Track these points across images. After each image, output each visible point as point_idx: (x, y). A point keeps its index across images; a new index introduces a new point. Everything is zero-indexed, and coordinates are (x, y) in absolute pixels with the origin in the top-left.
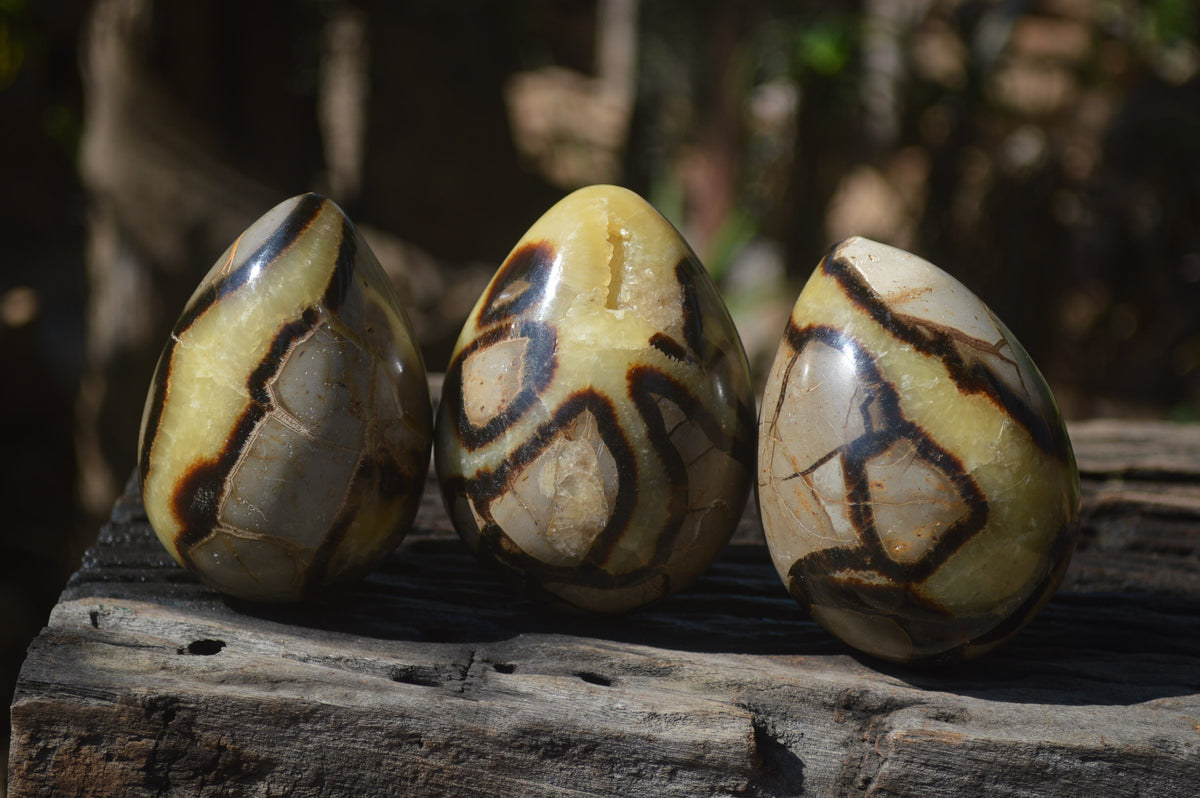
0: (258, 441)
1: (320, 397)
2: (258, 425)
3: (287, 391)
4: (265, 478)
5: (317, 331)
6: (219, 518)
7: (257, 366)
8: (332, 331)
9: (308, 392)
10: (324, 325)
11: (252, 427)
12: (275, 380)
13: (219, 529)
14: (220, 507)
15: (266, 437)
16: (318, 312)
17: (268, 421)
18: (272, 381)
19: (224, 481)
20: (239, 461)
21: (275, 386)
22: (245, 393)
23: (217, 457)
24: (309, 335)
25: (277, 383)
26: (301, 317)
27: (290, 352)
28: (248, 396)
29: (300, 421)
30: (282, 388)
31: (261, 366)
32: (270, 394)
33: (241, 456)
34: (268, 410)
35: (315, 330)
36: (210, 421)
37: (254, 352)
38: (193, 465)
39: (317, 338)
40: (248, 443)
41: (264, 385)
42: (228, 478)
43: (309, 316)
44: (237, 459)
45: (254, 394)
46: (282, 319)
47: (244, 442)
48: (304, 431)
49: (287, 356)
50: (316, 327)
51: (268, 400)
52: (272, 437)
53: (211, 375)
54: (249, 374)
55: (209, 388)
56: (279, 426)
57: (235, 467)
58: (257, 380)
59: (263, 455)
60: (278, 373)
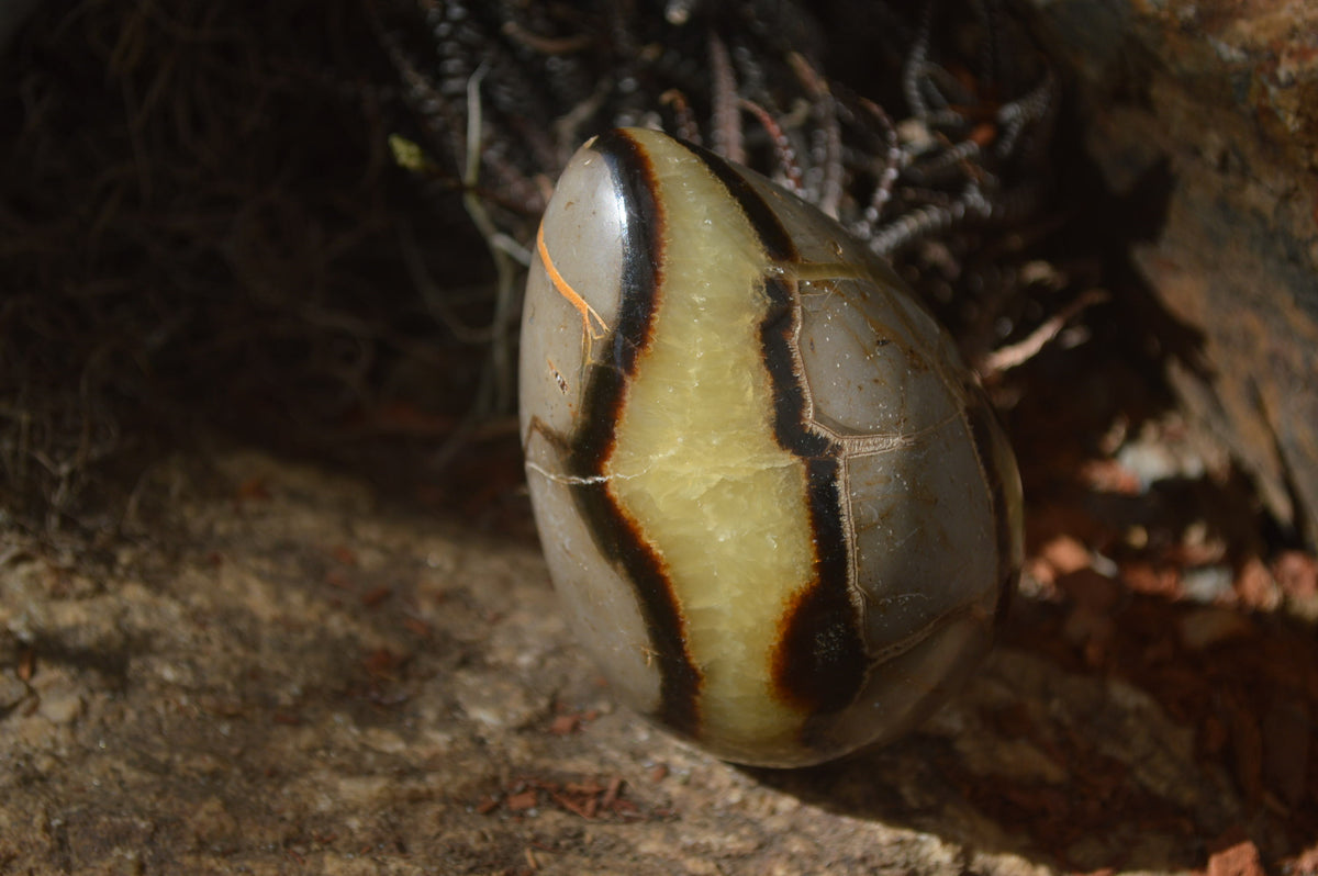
0: (856, 504)
1: (876, 381)
2: (840, 485)
3: (839, 409)
4: (897, 544)
5: (802, 300)
6: (866, 650)
7: (773, 411)
8: (815, 284)
9: (860, 388)
10: (801, 284)
11: (834, 494)
12: (811, 409)
13: (874, 665)
14: (861, 635)
15: (861, 491)
16: (779, 275)
17: (849, 467)
18: (809, 413)
19: (849, 595)
20: (850, 554)
21: (820, 417)
22: (787, 459)
23: (816, 574)
24: (798, 315)
25: (817, 410)
26: (769, 301)
27: (797, 355)
28: (796, 459)
29: (883, 432)
30: (827, 411)
31: (778, 406)
32: (821, 431)
33: (849, 544)
34: (836, 454)
35: (798, 301)
36: (768, 536)
37: (753, 394)
38: (785, 613)
39: (809, 308)
40: (844, 519)
41: (805, 426)
42: (852, 588)
43: (776, 289)
44: (846, 552)
45: (798, 450)
46: (748, 322)
47: (840, 523)
48: (896, 441)
49: (799, 365)
50: (796, 296)
51: (826, 441)
52: (868, 484)
53: (717, 477)
54: (771, 431)
55: (730, 496)
56: (865, 463)
57: (850, 566)
58: (788, 427)
59: (876, 518)
60: (808, 396)
